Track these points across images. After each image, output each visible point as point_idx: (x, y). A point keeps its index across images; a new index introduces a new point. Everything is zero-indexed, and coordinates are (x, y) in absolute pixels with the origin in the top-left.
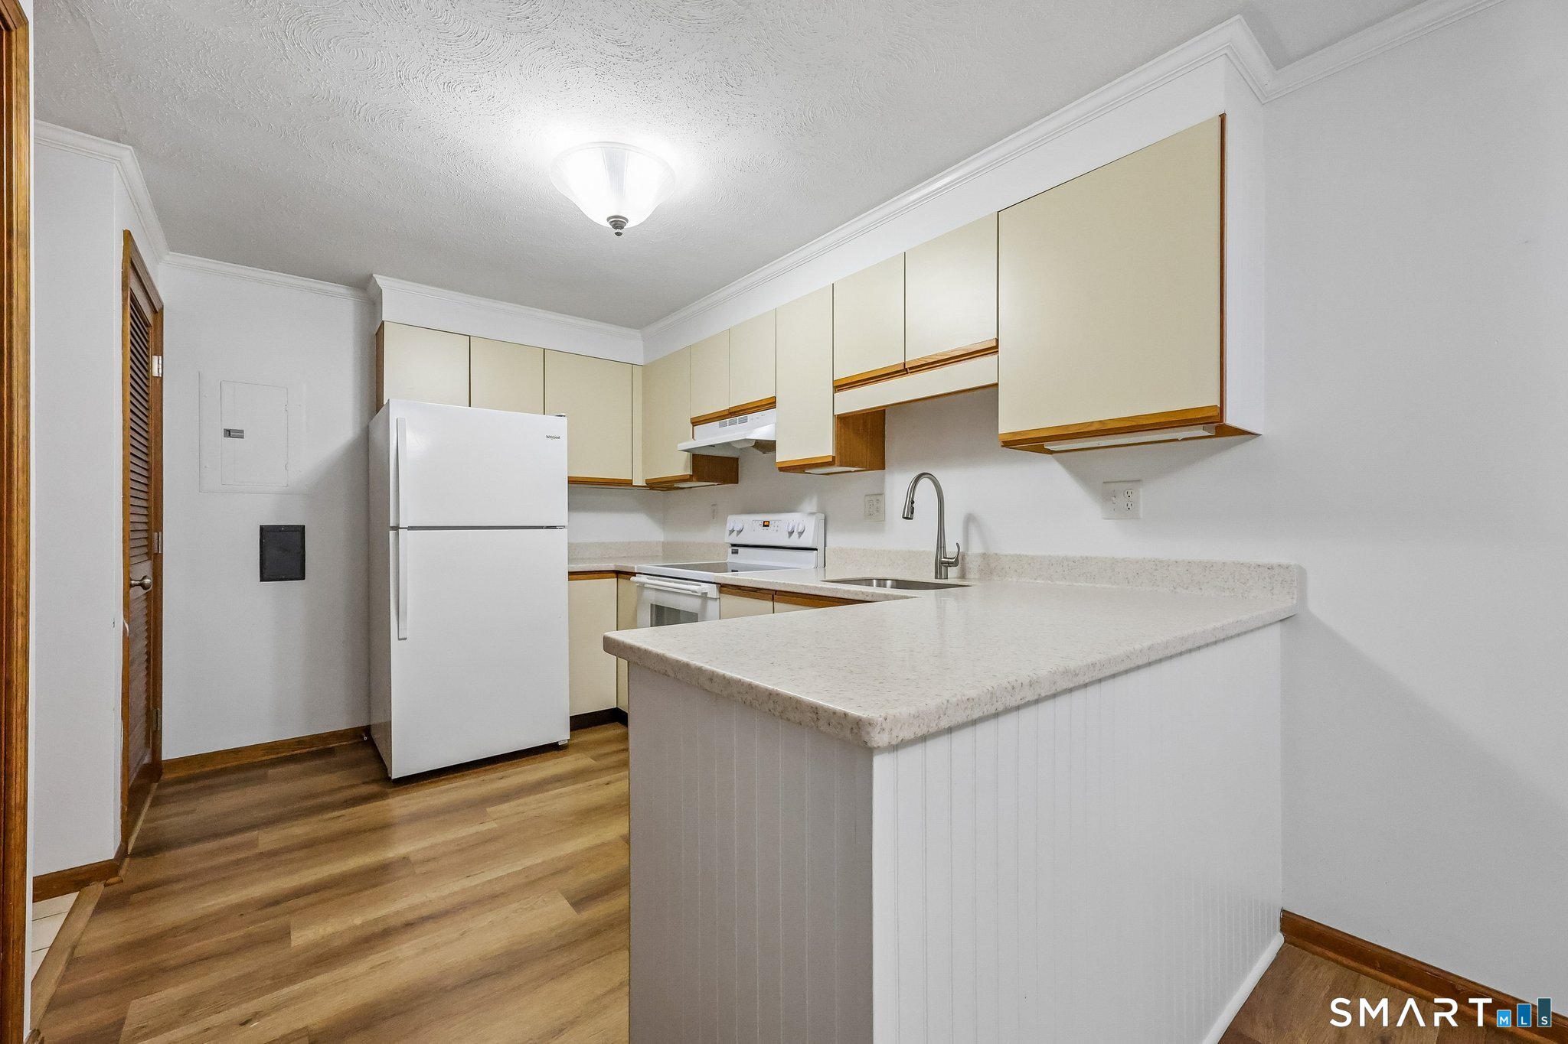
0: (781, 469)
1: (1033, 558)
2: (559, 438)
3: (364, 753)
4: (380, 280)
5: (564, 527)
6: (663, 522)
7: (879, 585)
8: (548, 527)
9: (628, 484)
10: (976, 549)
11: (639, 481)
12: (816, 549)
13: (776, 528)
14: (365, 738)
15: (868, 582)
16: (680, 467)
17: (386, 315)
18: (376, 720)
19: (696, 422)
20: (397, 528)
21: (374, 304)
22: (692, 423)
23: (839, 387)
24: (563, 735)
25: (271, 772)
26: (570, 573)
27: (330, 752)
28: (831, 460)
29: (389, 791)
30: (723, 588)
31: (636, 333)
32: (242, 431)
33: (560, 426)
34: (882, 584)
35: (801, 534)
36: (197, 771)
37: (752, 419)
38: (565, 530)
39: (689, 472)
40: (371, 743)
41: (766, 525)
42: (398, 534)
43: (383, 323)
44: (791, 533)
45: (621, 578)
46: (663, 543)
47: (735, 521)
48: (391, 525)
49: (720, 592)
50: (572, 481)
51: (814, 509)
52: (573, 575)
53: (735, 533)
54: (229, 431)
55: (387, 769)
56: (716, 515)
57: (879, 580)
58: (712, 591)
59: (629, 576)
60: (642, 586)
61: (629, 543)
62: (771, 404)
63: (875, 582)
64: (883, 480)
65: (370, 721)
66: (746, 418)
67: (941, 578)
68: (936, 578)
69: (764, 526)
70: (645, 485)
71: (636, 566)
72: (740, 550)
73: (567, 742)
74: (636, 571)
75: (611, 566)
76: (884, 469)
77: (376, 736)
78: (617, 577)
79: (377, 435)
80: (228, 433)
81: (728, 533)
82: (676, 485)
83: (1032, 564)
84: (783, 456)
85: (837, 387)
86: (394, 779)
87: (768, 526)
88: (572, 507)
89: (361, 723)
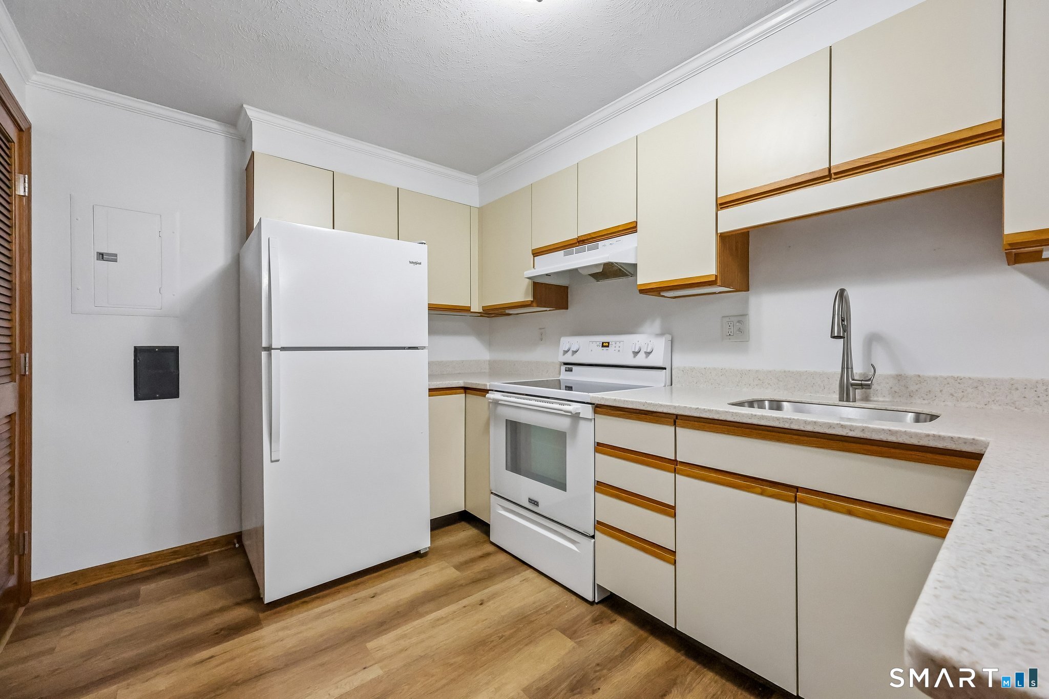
0: (642, 291)
1: (981, 381)
2: (420, 264)
3: (236, 562)
4: (252, 112)
5: (423, 348)
6: (490, 344)
7: (771, 408)
8: (410, 348)
9: (467, 310)
10: (885, 369)
11: (476, 308)
12: (665, 369)
13: (617, 348)
14: (237, 545)
15: (760, 403)
16: (521, 293)
17: (257, 145)
18: (247, 526)
19: (537, 253)
20: (269, 349)
21: (244, 141)
22: (533, 254)
23: (722, 205)
24: (424, 542)
25: (145, 589)
26: (430, 390)
27: (201, 562)
28: (714, 279)
29: (261, 615)
30: (599, 408)
31: (474, 178)
32: (116, 255)
33: (421, 252)
34: (775, 406)
35: (648, 354)
36: (70, 589)
37: (604, 246)
38: (426, 351)
39: (530, 298)
40: (242, 551)
41: (605, 345)
42: (270, 356)
43: (253, 153)
44: (636, 353)
45: (468, 394)
46: (489, 361)
47: (567, 342)
48: (264, 345)
49: (595, 412)
50: (432, 308)
51: (658, 330)
52: (433, 391)
53: (570, 352)
54: (102, 254)
55: (259, 589)
56: (542, 337)
57: (771, 401)
58: (587, 412)
59: (484, 393)
60: (496, 403)
61: (463, 362)
62: (631, 228)
63: (767, 403)
64: (746, 302)
65: (241, 526)
66: (598, 244)
67: (848, 400)
68: (840, 400)
69: (603, 346)
70: (481, 311)
71: (488, 384)
72: (574, 368)
73: (428, 550)
74: (488, 389)
75: (460, 383)
76: (748, 290)
77: (247, 543)
78: (465, 393)
79: (248, 262)
80: (101, 256)
81: (561, 352)
82: (508, 311)
83: (981, 388)
84: (644, 278)
85: (721, 204)
86: (268, 604)
87: (608, 346)
88: (432, 331)
89: (232, 529)
